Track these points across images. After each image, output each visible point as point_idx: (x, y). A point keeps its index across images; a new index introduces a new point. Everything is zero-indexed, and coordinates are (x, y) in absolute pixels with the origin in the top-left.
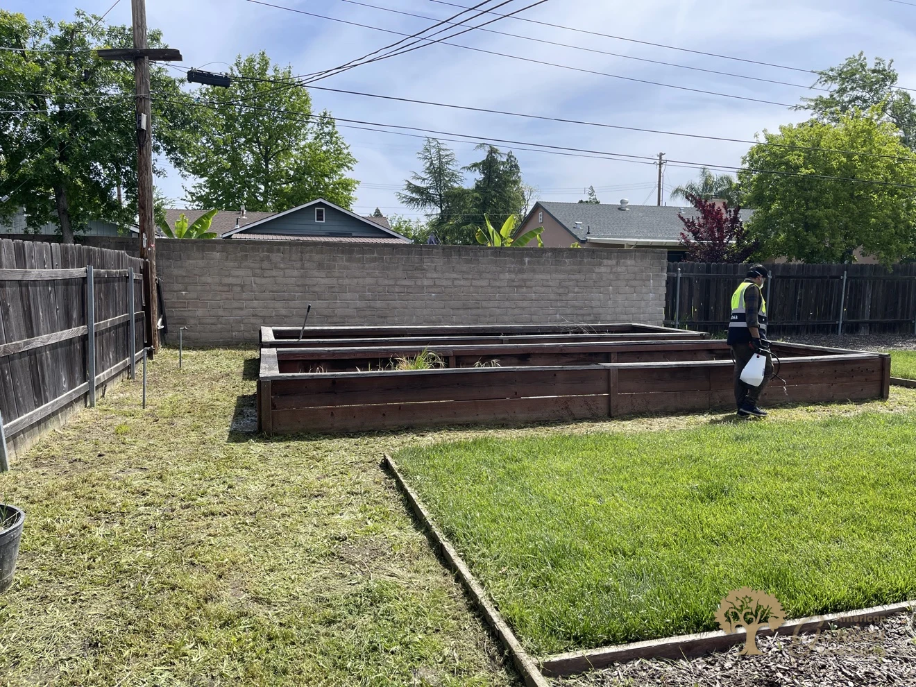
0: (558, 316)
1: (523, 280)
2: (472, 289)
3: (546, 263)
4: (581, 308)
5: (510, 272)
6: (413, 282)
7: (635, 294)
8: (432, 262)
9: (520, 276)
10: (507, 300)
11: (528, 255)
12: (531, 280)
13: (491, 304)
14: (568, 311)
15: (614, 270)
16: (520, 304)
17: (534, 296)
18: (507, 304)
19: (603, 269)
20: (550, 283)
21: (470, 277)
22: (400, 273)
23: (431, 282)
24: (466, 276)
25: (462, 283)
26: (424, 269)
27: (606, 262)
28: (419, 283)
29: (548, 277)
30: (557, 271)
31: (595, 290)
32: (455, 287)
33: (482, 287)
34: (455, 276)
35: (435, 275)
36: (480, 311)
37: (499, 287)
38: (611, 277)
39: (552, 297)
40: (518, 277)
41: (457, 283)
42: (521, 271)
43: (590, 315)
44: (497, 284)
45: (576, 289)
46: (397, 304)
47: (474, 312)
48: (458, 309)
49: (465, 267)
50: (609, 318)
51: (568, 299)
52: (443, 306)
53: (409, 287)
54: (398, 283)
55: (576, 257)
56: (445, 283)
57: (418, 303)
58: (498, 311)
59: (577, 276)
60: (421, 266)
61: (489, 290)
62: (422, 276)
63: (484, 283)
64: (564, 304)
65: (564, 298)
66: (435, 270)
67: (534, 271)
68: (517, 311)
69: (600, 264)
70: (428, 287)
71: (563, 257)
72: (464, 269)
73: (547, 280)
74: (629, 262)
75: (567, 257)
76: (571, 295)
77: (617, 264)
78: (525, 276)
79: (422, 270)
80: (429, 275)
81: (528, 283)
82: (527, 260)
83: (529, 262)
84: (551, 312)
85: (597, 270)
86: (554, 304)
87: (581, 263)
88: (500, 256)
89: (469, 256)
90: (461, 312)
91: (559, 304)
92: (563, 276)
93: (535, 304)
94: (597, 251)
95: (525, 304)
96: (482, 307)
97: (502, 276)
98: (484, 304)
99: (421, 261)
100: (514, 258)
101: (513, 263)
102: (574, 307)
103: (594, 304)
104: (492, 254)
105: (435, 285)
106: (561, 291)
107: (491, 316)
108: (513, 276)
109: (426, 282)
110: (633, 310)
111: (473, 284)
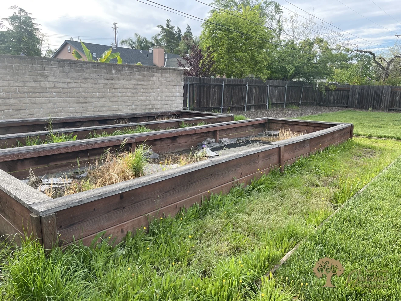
0: (133, 106)
1: (114, 84)
2: (81, 90)
3: (125, 74)
4: (145, 101)
5: (104, 79)
6: (38, 85)
7: (170, 93)
8: (51, 70)
9: (111, 82)
10: (104, 97)
11: (114, 69)
12: (117, 84)
13: (94, 100)
14: (138, 103)
15: (160, 79)
16: (112, 99)
17: (119, 94)
18: (104, 99)
19: (155, 79)
20: (128, 86)
21: (79, 81)
22: (27, 78)
23: (51, 85)
24: (76, 81)
25: (74, 85)
26: (46, 75)
27: (156, 74)
28: (43, 85)
29: (126, 82)
30: (131, 79)
31: (151, 91)
32: (70, 88)
33: (87, 88)
34: (68, 80)
35: (54, 80)
36: (87, 105)
37: (98, 89)
38: (159, 83)
39: (129, 95)
40: (109, 82)
41: (70, 85)
42: (111, 79)
43: (149, 105)
44: (97, 86)
45: (142, 90)
46: (27, 100)
47: (84, 105)
48: (72, 103)
49: (75, 75)
50: (159, 107)
51: (138, 96)
52: (62, 101)
53: (35, 88)
54: (26, 85)
55: (141, 71)
56: (61, 85)
57: (43, 100)
58: (99, 104)
59: (142, 83)
60: (44, 73)
61: (92, 90)
62: (45, 80)
63: (89, 85)
64: (136, 99)
65: (136, 96)
66: (54, 76)
67: (118, 79)
68: (110, 104)
69: (153, 76)
70: (49, 88)
71: (134, 71)
72: (75, 76)
73: (126, 84)
74: (167, 75)
75: (136, 71)
76: (139, 94)
77: (161, 76)
78: (113, 82)
79: (44, 76)
80: (50, 79)
81: (116, 86)
82: (114, 71)
83: (115, 73)
84: (129, 104)
85: (152, 79)
86: (131, 99)
87: (144, 75)
88: (97, 68)
89: (77, 67)
90: (75, 105)
91: (133, 99)
92: (134, 82)
93: (120, 99)
94: (152, 68)
95: (115, 99)
96: (89, 102)
97: (99, 81)
98: (90, 99)
99: (43, 69)
100: (106, 70)
101: (105, 73)
102: (141, 100)
103: (152, 99)
104: (93, 67)
105: (55, 86)
106: (134, 91)
107: (95, 107)
108: (106, 81)
109: (48, 85)
110: (170, 102)
111: (82, 86)
